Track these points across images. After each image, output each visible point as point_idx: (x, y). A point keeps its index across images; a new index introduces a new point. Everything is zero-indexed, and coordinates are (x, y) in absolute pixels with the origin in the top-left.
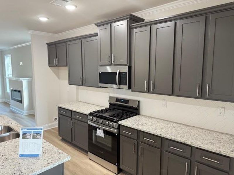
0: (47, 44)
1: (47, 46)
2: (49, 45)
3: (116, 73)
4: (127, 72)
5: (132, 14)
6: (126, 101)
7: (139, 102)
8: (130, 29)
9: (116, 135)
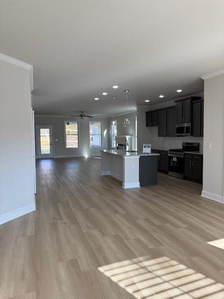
3: (185, 127)
4: (190, 126)
7: (199, 143)
8: (192, 104)
9: (183, 158)
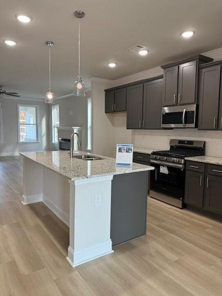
0: (105, 90)
1: (105, 93)
2: (106, 91)
3: (183, 112)
4: (195, 110)
5: (201, 54)
6: (191, 142)
7: (205, 142)
8: (199, 70)
9: (182, 170)
